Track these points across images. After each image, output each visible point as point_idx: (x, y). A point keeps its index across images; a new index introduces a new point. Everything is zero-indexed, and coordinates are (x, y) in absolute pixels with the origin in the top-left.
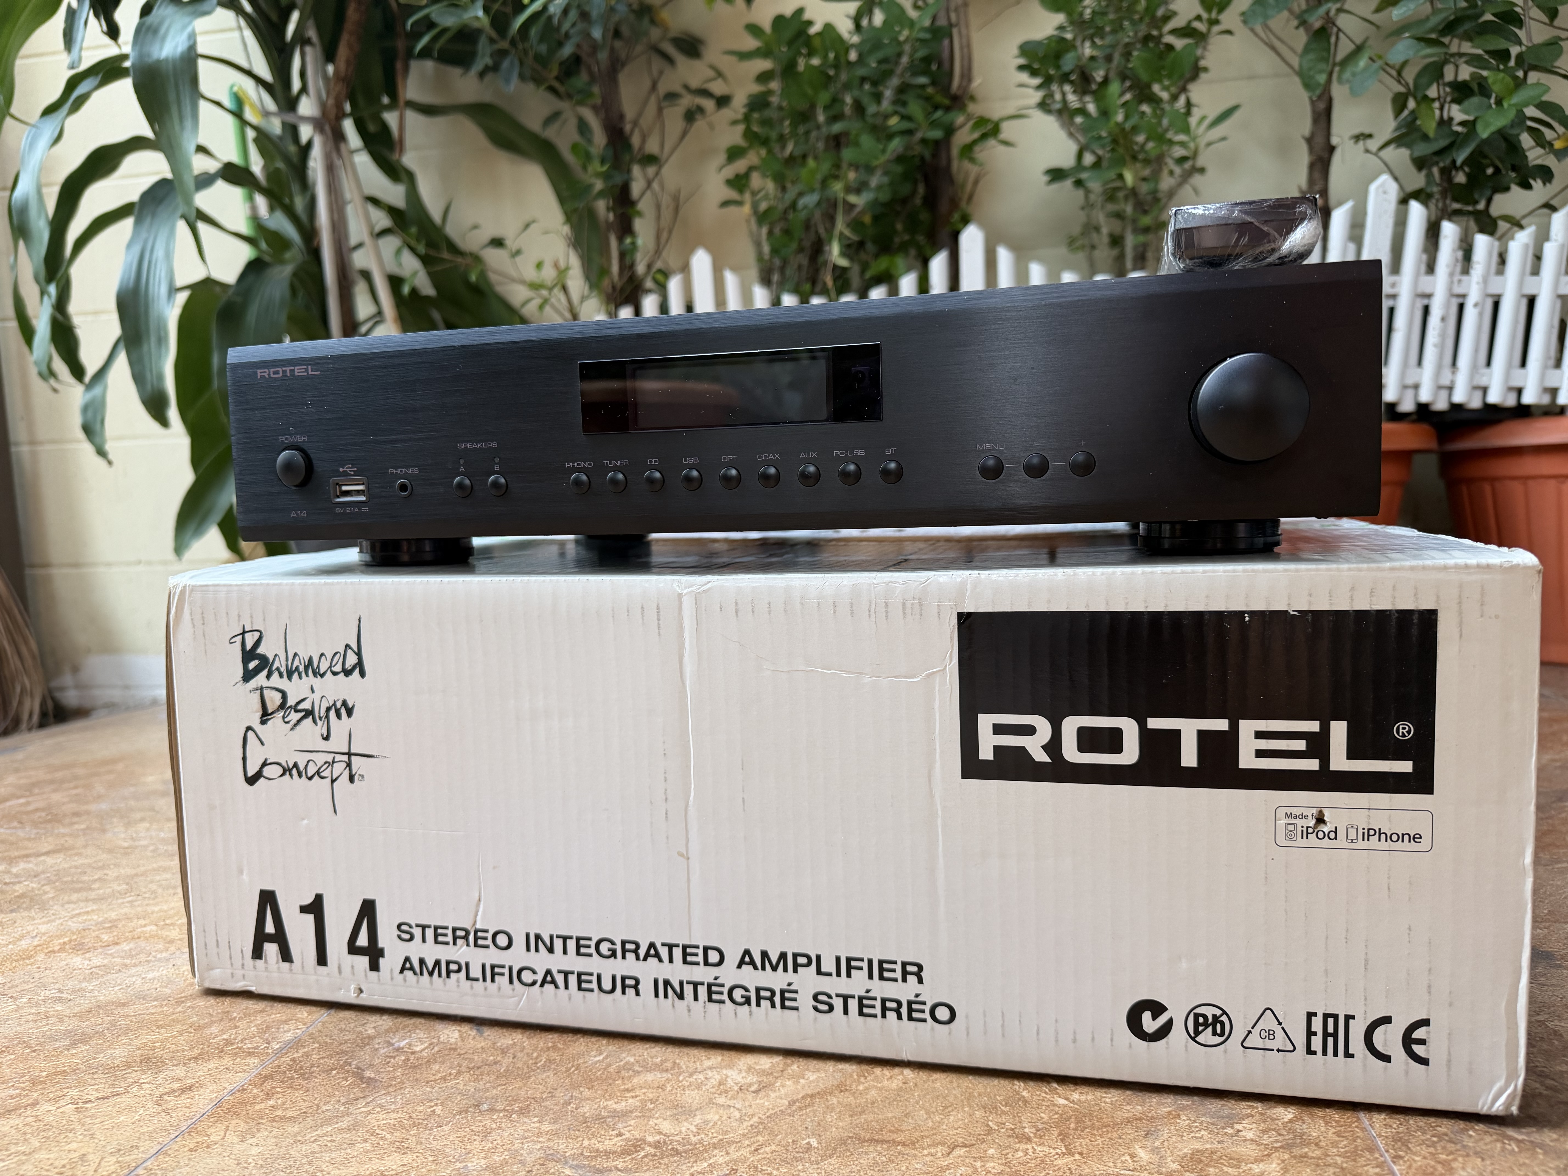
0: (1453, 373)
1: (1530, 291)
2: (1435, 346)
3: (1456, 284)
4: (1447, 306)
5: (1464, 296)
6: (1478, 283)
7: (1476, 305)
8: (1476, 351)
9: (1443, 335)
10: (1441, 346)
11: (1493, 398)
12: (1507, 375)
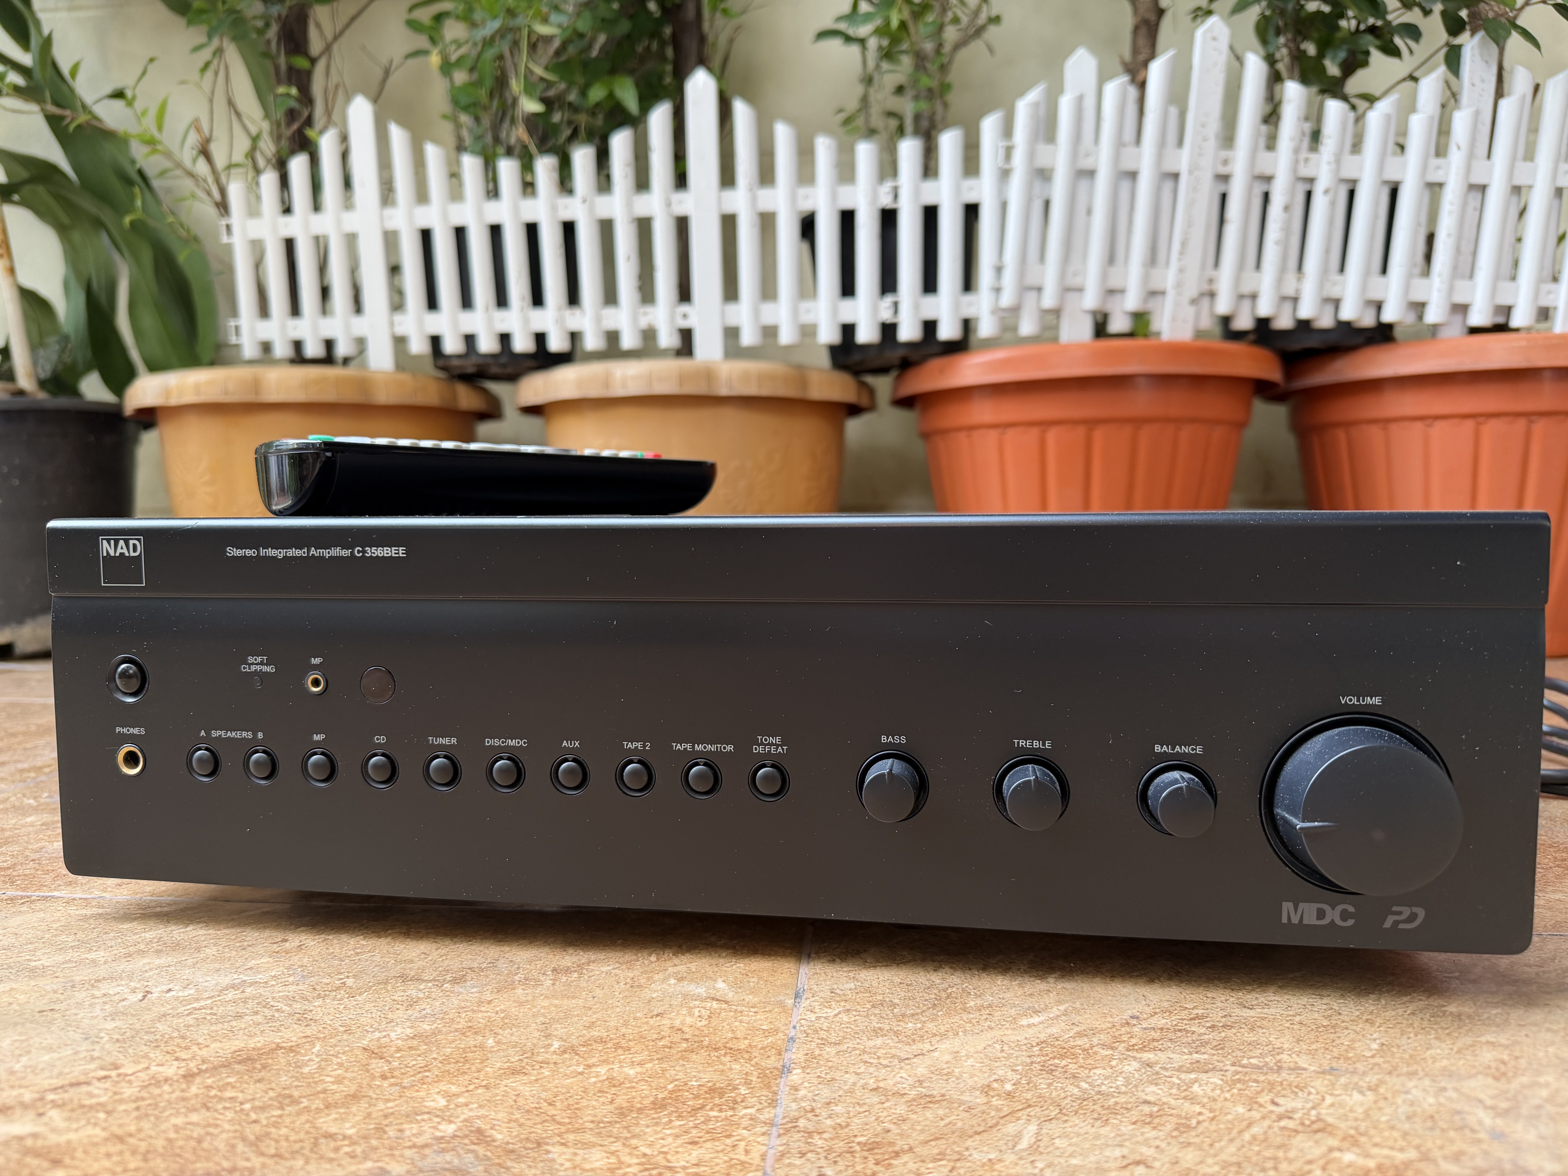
0: (1299, 279)
1: (1393, 176)
2: (1277, 243)
3: (1302, 163)
4: (1292, 193)
5: (1311, 180)
6: (1329, 163)
7: (1326, 192)
8: (1327, 251)
9: (1286, 229)
10: (1284, 244)
11: (1347, 313)
12: (1364, 286)
